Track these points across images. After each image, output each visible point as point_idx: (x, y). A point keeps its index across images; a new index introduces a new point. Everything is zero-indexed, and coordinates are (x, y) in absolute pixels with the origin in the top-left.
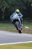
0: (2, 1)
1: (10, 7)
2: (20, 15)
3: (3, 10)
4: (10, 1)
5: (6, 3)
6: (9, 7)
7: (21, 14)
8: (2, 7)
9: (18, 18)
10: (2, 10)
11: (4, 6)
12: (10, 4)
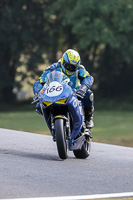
0: (88, 19)
1: (122, 44)
2: (82, 79)
3: (95, 55)
4: (123, 21)
5: (106, 30)
6: (117, 45)
7: (86, 74)
8: (88, 43)
9: (68, 99)
10: (91, 57)
11: (97, 39)
12: (123, 33)
